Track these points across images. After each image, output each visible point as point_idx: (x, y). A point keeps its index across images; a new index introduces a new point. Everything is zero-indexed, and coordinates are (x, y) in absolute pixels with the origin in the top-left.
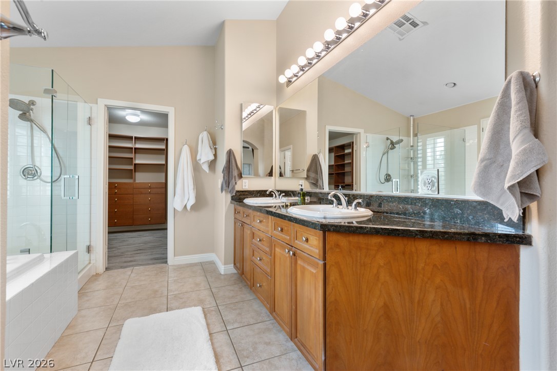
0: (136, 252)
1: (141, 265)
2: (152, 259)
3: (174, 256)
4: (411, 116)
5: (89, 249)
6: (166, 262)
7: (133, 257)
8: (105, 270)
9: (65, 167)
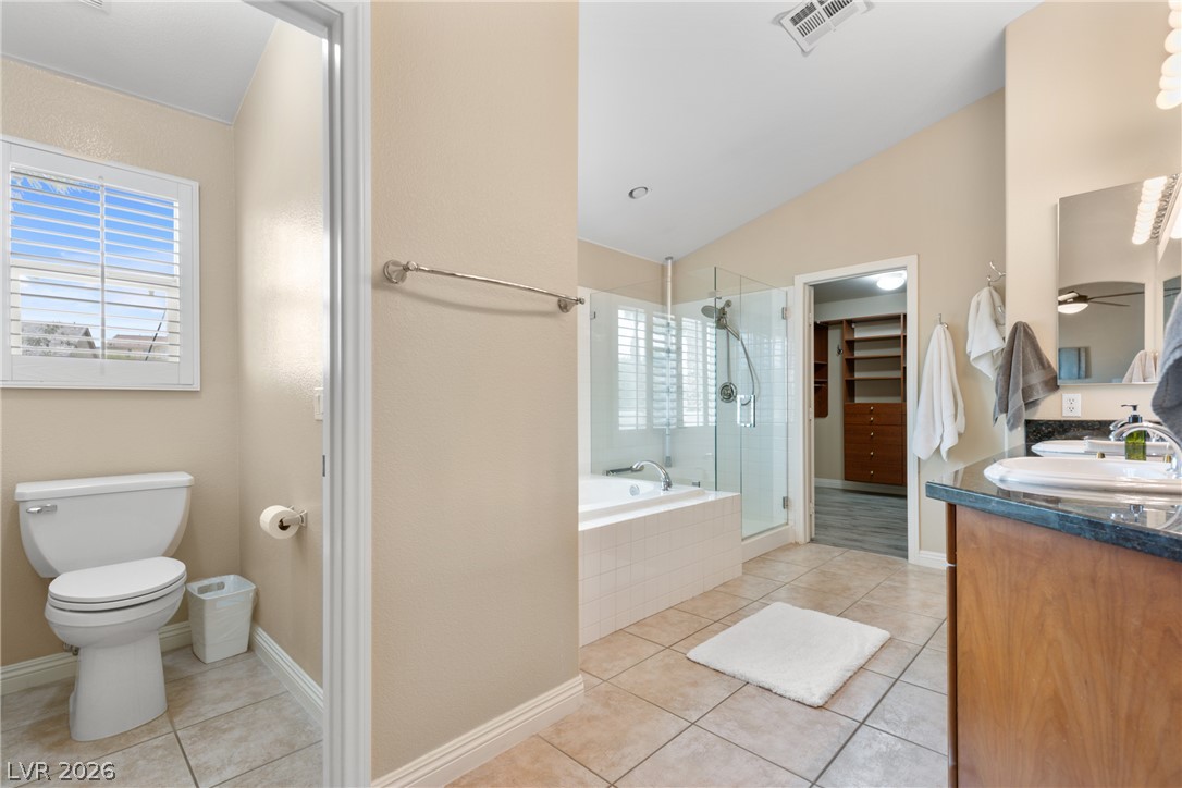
0: (877, 530)
1: (865, 550)
2: (889, 546)
3: (920, 548)
4: (667, 259)
5: (786, 503)
6: (906, 557)
7: (865, 535)
8: (808, 540)
9: (759, 383)
